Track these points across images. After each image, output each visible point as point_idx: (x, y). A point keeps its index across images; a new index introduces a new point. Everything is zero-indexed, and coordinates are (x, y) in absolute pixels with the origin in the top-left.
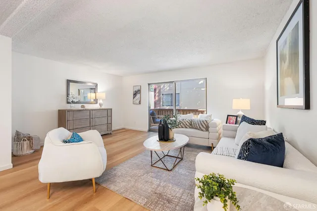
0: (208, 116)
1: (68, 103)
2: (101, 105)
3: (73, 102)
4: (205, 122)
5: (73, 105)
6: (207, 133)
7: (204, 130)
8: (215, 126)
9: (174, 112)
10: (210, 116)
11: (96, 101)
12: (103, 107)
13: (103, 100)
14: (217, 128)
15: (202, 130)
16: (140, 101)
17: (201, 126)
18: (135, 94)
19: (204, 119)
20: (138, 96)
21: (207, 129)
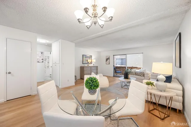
0: (144, 70)
1: (83, 64)
2: (94, 65)
3: (85, 63)
4: (143, 73)
5: (85, 65)
6: (144, 77)
7: (142, 76)
8: (148, 74)
9: (127, 68)
10: (145, 70)
11: (91, 63)
12: (95, 65)
13: (94, 62)
14: (149, 75)
15: (141, 76)
16: (109, 63)
17: (141, 75)
18: (107, 60)
19: (142, 71)
20: (108, 61)
21: (144, 75)
